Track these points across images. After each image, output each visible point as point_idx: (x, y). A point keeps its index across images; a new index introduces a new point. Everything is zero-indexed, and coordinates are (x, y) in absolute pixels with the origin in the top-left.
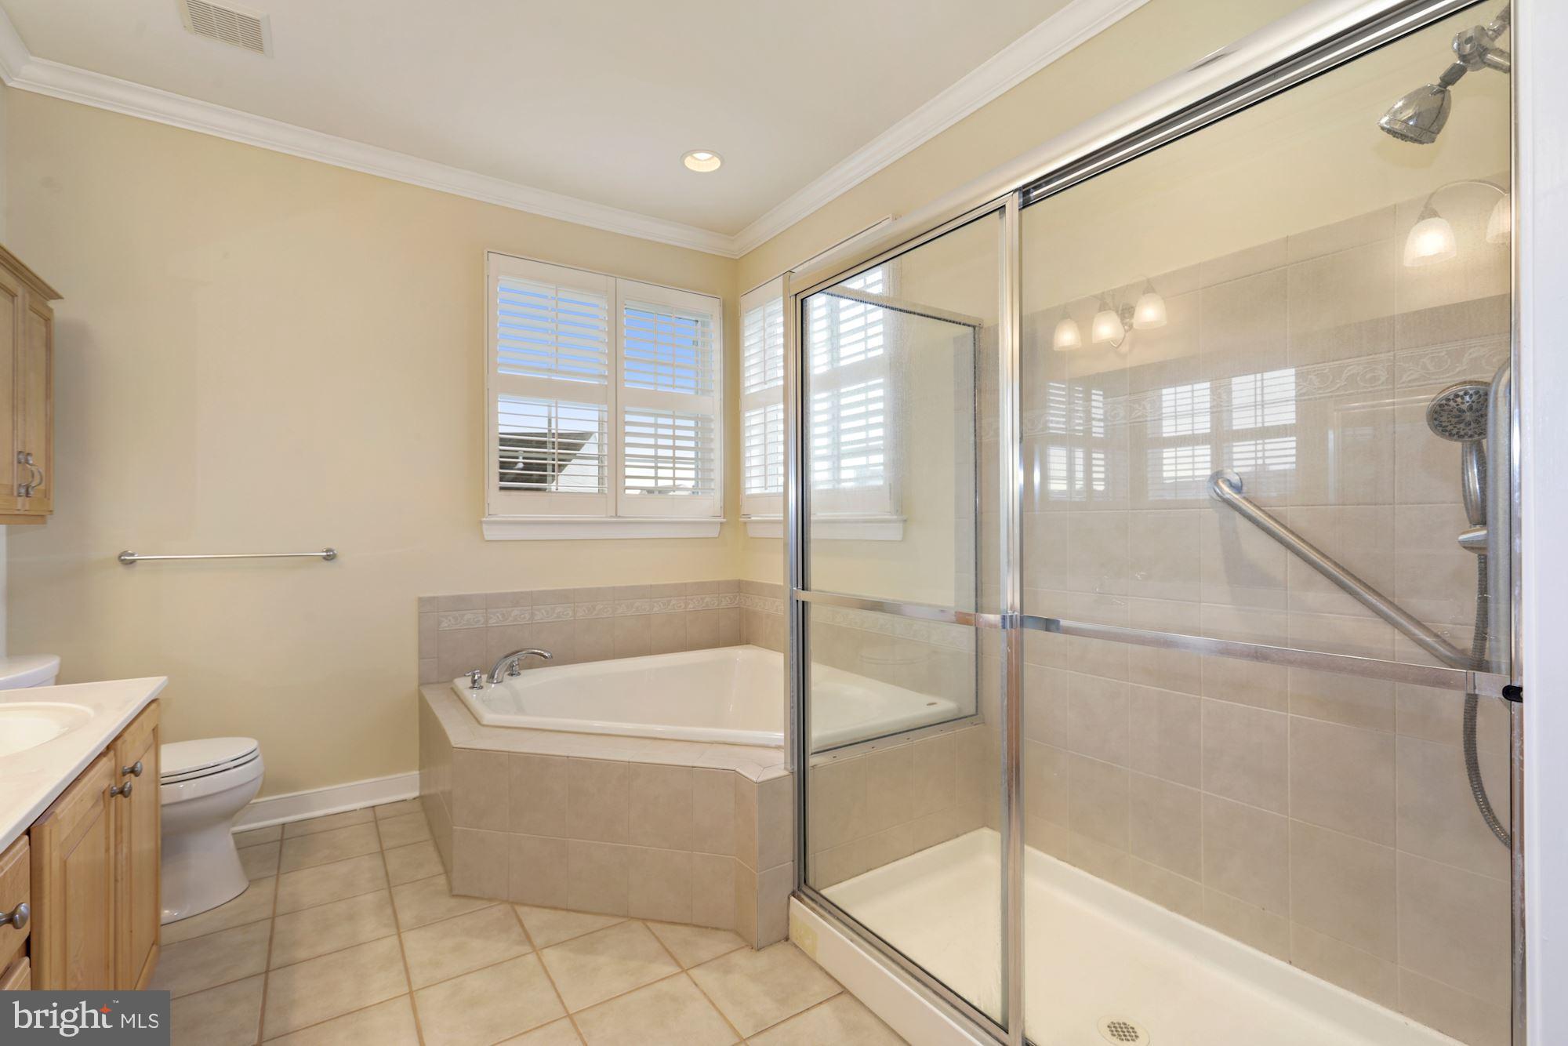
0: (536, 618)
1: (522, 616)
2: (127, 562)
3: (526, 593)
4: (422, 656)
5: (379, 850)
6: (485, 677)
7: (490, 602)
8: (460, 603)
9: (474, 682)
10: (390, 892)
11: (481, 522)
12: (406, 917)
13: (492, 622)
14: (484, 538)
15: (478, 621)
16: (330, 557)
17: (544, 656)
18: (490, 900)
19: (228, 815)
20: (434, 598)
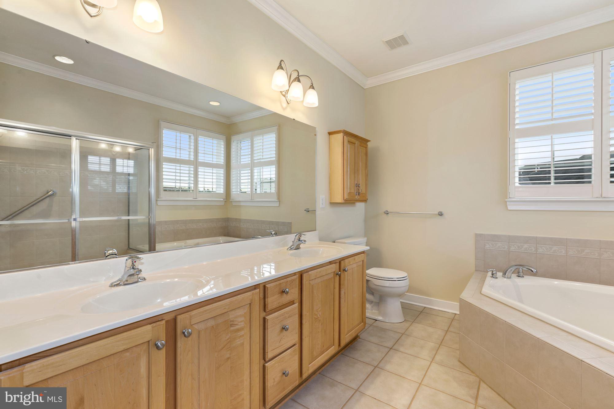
0: (539, 251)
1: (530, 249)
2: (387, 213)
3: (533, 237)
4: (476, 259)
5: (446, 330)
6: (501, 274)
7: (511, 239)
8: (495, 238)
9: (493, 274)
10: (440, 346)
11: (506, 202)
12: (438, 358)
13: (512, 249)
14: (508, 209)
15: (504, 248)
16: (441, 214)
17: (532, 271)
18: (472, 372)
19: (400, 295)
20: (482, 234)
